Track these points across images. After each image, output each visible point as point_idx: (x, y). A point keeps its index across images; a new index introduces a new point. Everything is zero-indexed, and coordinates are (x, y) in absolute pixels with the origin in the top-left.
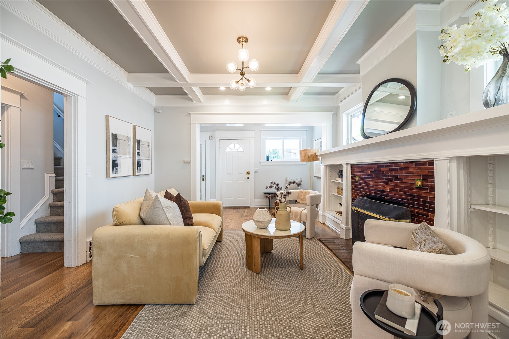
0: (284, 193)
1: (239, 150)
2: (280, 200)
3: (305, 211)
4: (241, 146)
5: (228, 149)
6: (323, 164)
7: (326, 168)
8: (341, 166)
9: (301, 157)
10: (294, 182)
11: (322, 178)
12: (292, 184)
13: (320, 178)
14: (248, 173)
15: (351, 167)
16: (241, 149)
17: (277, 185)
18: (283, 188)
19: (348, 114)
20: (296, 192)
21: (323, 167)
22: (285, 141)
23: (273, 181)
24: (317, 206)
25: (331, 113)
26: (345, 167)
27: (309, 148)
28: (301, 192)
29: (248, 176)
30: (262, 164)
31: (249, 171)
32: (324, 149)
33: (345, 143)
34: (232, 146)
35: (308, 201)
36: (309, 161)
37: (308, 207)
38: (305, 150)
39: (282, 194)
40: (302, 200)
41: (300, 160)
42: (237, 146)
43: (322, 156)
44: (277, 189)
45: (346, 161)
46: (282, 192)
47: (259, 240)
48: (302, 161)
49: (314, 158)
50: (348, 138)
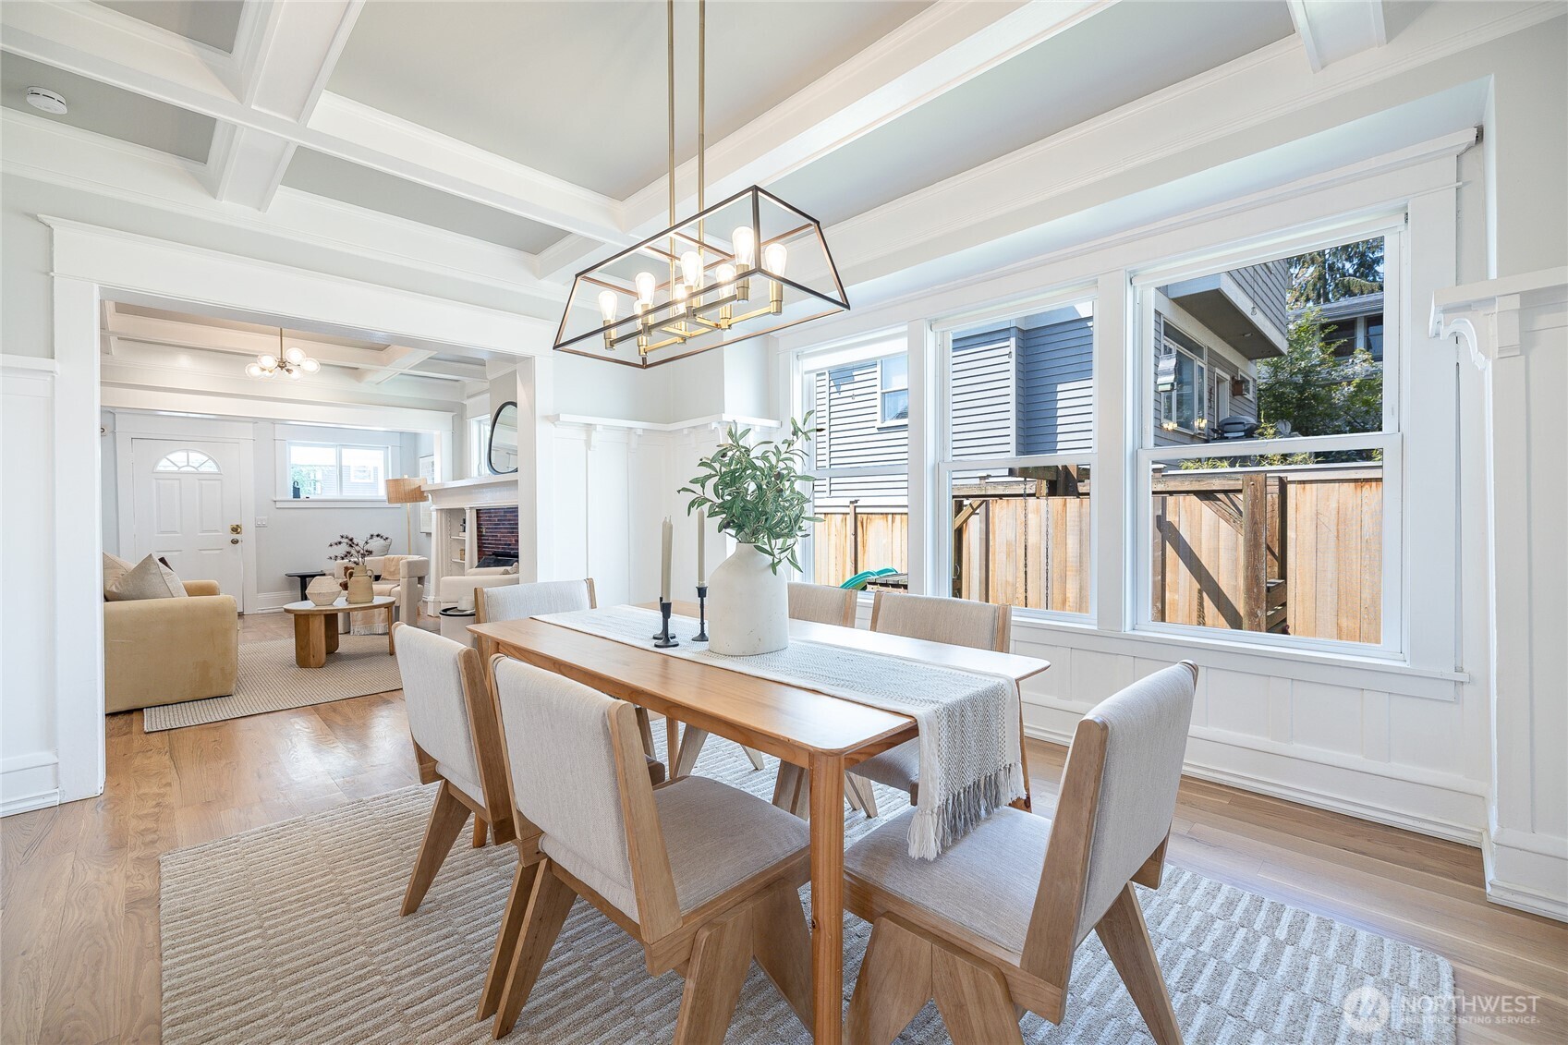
0: (362, 552)
1: (202, 469)
2: (355, 562)
3: (399, 588)
4: (210, 458)
5: (164, 465)
6: (434, 507)
7: (441, 516)
8: (462, 511)
9: (388, 494)
10: (378, 536)
11: (434, 536)
12: (375, 538)
13: (429, 534)
14: (235, 530)
15: (477, 513)
16: (210, 467)
17: (351, 540)
18: (362, 544)
19: (480, 421)
20: (380, 560)
21: (434, 514)
22: (345, 451)
23: (345, 534)
24: (421, 580)
25: (452, 414)
26: (468, 512)
27: (406, 477)
28: (389, 559)
29: (235, 536)
30: (279, 505)
31: (239, 524)
32: (437, 480)
33: (474, 472)
34: (179, 457)
35: (403, 571)
36: (406, 502)
37: (404, 581)
38: (396, 481)
39: (359, 552)
40: (393, 573)
41: (385, 498)
42: (197, 458)
43: (433, 492)
44: (351, 546)
45: (470, 504)
46: (357, 548)
47: (323, 618)
48: (390, 500)
49: (418, 495)
50: (480, 463)
